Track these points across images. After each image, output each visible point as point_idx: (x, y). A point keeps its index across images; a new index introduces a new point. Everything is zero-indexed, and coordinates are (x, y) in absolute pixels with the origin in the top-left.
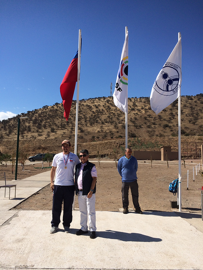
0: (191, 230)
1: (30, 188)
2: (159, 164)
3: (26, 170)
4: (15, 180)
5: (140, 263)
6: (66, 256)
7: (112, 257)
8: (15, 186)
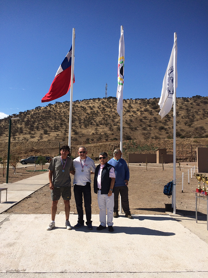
0: (185, 233)
1: (22, 192)
2: (155, 167)
3: (17, 173)
4: (6, 183)
5: (134, 266)
6: (59, 260)
7: (105, 260)
8: (6, 189)
